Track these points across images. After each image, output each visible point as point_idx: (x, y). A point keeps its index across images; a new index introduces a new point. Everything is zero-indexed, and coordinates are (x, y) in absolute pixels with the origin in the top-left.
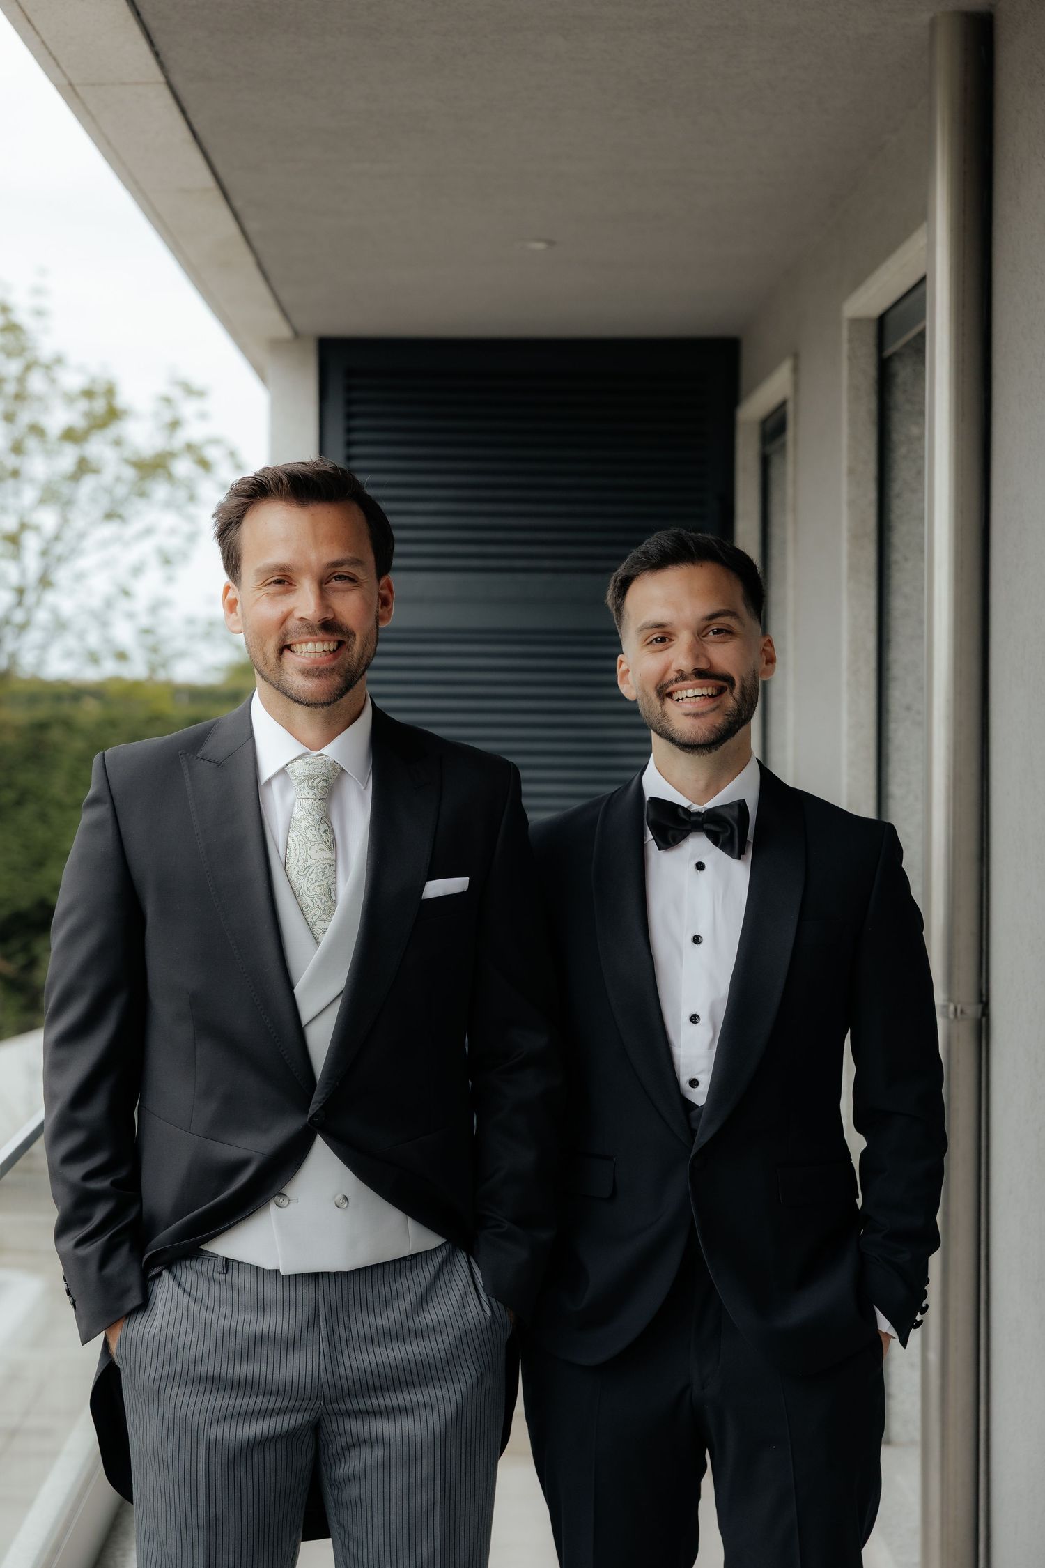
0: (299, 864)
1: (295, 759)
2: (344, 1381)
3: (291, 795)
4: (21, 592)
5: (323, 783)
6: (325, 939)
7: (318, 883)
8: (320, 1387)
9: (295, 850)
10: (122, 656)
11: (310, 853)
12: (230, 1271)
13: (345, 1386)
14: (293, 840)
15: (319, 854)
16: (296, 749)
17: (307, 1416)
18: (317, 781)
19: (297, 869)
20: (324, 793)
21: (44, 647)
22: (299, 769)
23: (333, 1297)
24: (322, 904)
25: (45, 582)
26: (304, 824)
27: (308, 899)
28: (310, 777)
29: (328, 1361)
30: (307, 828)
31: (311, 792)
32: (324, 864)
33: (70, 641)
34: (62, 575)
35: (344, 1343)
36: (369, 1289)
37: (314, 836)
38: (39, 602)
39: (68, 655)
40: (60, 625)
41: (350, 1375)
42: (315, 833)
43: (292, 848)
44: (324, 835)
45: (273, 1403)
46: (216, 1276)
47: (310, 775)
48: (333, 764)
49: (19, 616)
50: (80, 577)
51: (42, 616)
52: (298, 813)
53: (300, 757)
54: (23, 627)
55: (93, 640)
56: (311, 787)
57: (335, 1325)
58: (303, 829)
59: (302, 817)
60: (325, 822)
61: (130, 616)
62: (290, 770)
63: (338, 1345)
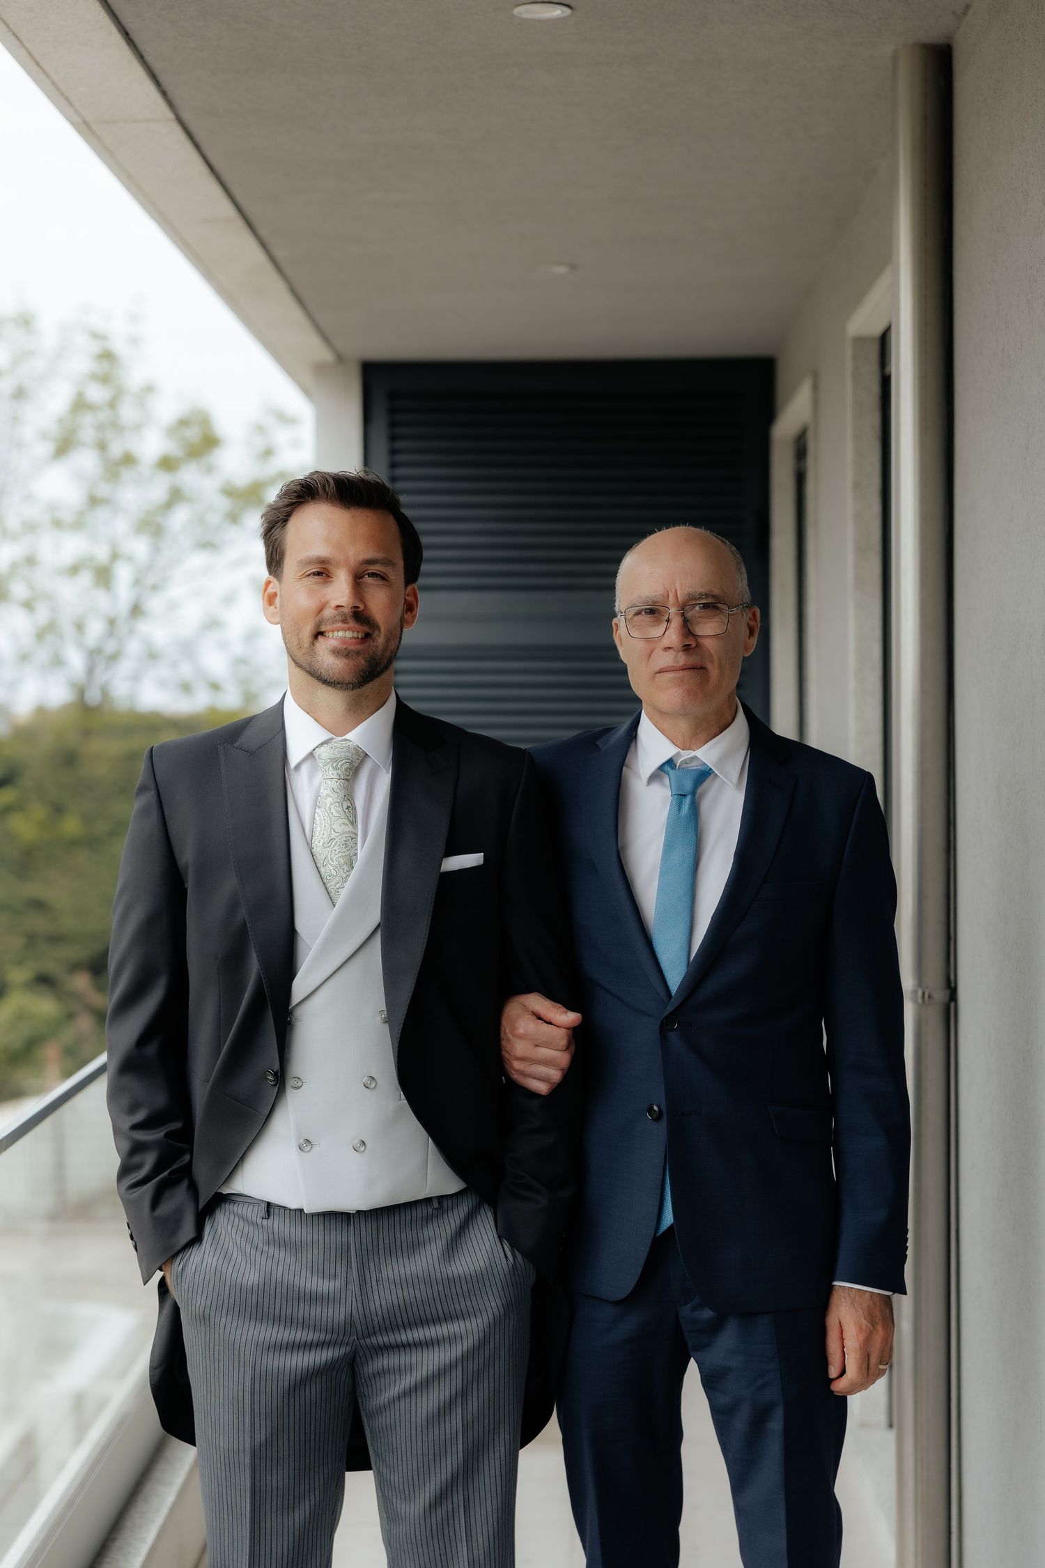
0: (324, 837)
1: (322, 744)
2: (375, 1319)
3: (319, 777)
4: (112, 622)
5: (347, 765)
6: (341, 900)
7: (340, 855)
8: (352, 1323)
9: (321, 824)
10: (215, 686)
11: (334, 827)
12: (272, 1217)
13: (376, 1322)
14: (319, 816)
15: (341, 827)
16: (321, 735)
17: (343, 1350)
18: (341, 763)
19: (322, 841)
20: (347, 774)
21: (136, 678)
22: (324, 752)
23: (364, 1240)
24: (345, 873)
25: (137, 611)
26: (329, 800)
27: (331, 868)
28: (335, 760)
29: (359, 1299)
30: (331, 804)
31: (335, 773)
32: (346, 837)
33: (163, 671)
34: (154, 604)
35: (374, 1283)
36: (398, 1235)
37: (338, 812)
38: (131, 632)
39: (162, 684)
40: (152, 656)
41: (379, 1313)
42: (338, 809)
43: (318, 823)
44: (346, 811)
45: (310, 1336)
46: (259, 1221)
47: (334, 759)
48: (357, 749)
49: (110, 647)
50: (173, 606)
51: (134, 647)
52: (324, 792)
53: (326, 742)
54: (114, 658)
55: (186, 670)
56: (336, 769)
57: (366, 1265)
58: (328, 806)
59: (327, 795)
60: (348, 799)
61: (223, 645)
62: (318, 753)
63: (369, 1285)
